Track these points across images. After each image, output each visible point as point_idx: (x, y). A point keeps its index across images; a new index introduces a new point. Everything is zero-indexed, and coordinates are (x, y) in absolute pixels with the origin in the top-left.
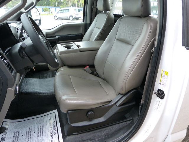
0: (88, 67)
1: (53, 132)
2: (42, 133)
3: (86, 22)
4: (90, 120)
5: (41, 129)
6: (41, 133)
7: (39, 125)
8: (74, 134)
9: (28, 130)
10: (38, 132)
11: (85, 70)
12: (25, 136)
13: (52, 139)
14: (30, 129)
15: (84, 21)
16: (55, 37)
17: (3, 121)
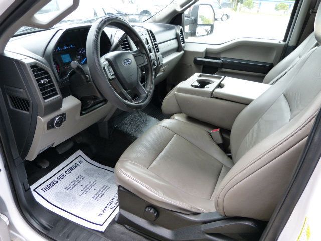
0: (219, 130)
1: (112, 205)
2: (100, 198)
3: (288, 42)
4: (153, 223)
5: (104, 191)
6: (100, 196)
7: (107, 184)
8: (126, 226)
9: (93, 181)
10: (99, 192)
11: (210, 134)
12: (83, 187)
13: (102, 213)
14: (95, 183)
15: (285, 40)
16: (218, 59)
17: (80, 155)
